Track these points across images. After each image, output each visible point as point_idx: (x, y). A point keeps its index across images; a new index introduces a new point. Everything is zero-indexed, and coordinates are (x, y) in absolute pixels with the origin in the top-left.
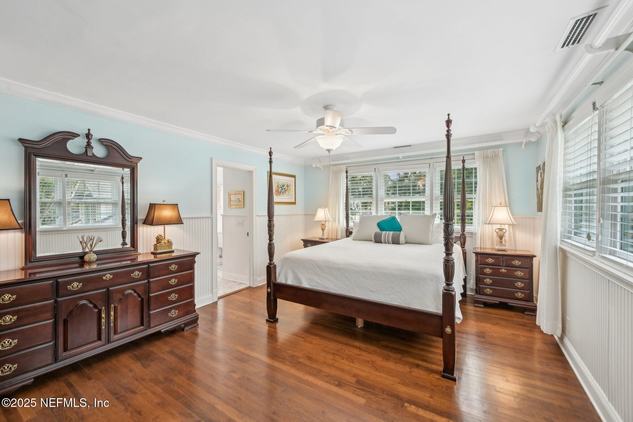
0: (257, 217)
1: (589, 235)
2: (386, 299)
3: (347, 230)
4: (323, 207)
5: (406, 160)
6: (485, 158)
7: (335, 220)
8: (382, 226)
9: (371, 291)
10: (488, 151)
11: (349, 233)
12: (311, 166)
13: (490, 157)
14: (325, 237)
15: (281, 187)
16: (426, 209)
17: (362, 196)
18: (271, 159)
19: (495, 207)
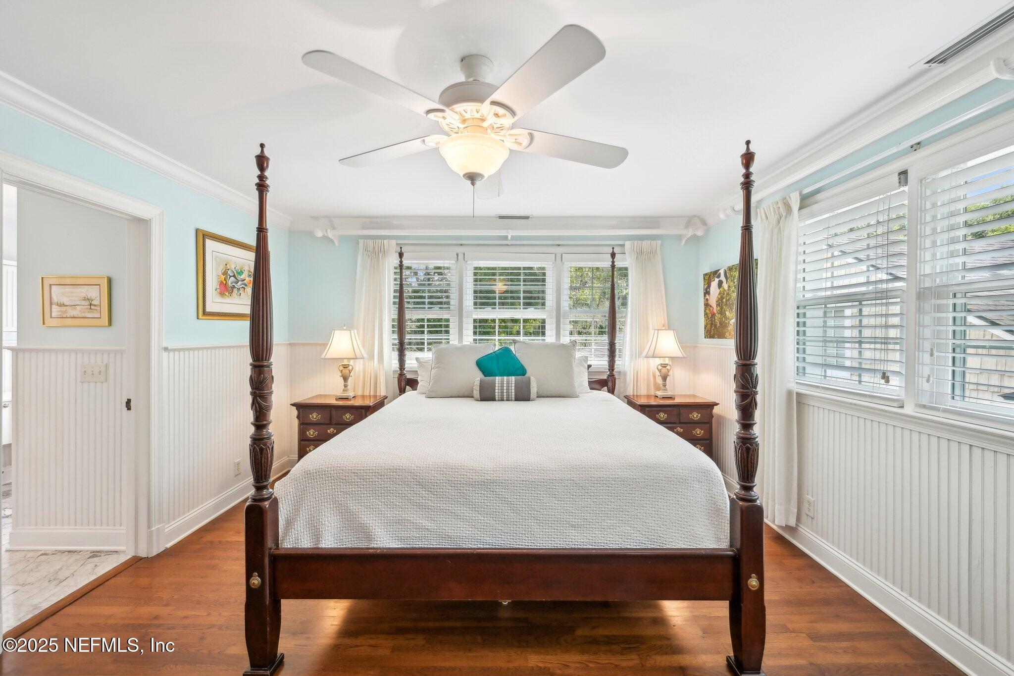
0: (165, 354)
1: (884, 374)
2: (608, 539)
3: (401, 375)
4: (345, 328)
5: (517, 244)
6: (640, 254)
7: (371, 357)
8: (485, 366)
9: (572, 526)
10: (643, 242)
11: (407, 383)
12: (311, 234)
13: (645, 253)
14: (351, 394)
15: (234, 276)
16: (547, 333)
17: (427, 306)
18: (262, 178)
19: (658, 330)
